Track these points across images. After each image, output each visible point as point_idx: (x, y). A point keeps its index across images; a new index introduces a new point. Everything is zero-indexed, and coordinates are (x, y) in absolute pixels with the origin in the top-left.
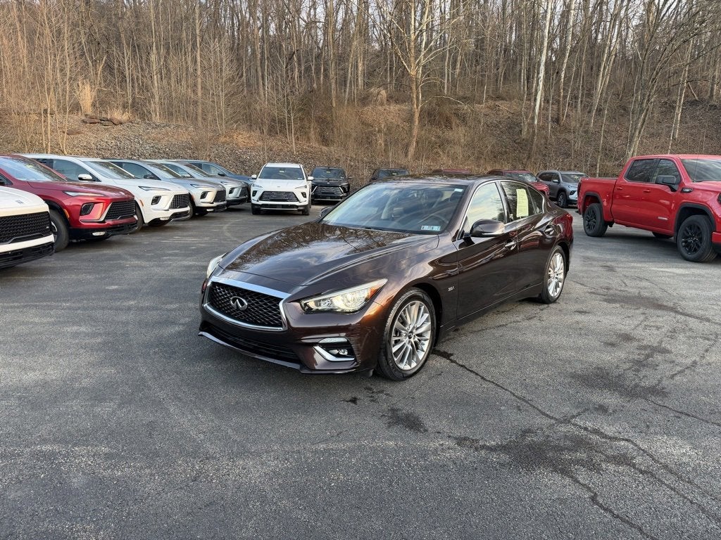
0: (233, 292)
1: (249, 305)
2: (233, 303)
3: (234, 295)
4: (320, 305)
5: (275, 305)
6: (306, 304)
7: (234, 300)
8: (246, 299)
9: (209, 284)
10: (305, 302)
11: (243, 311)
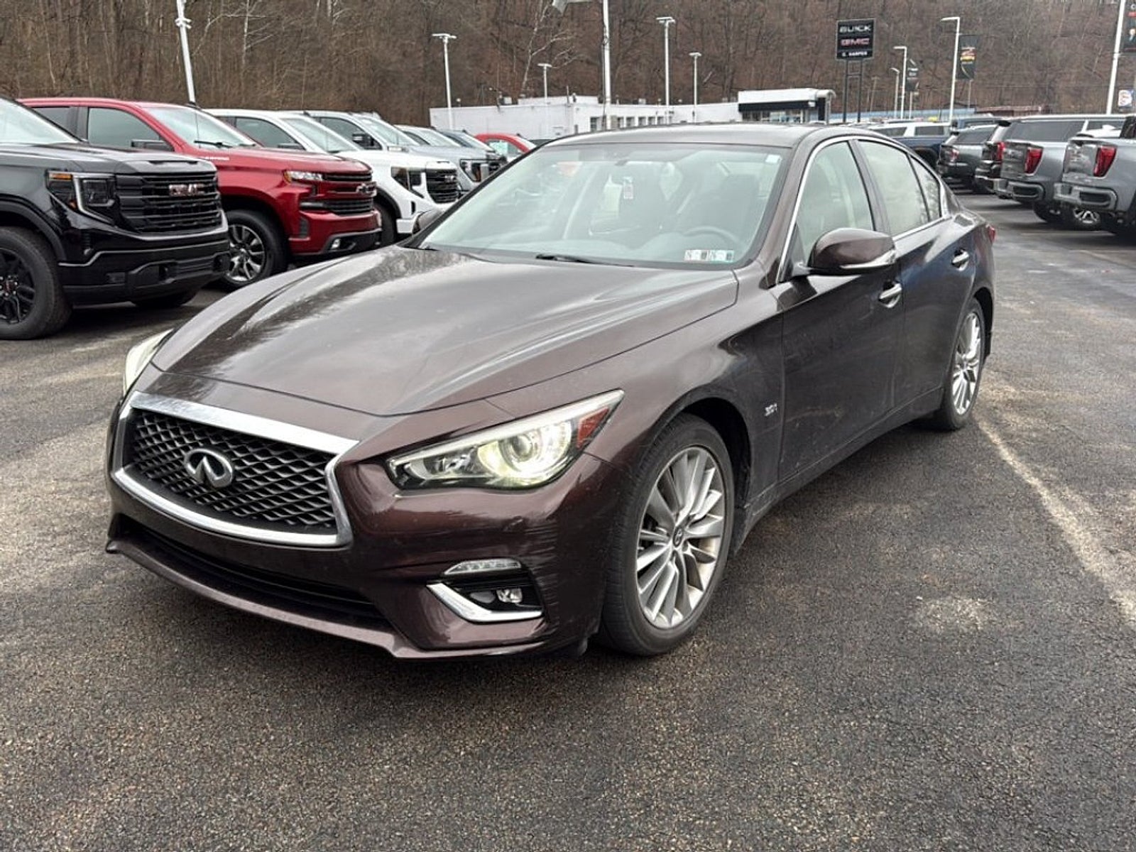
0: (190, 437)
1: (237, 473)
2: (195, 466)
3: (196, 445)
4: (441, 469)
5: (312, 472)
6: (401, 468)
7: (195, 460)
8: (230, 455)
9: (125, 413)
10: (398, 462)
11: (223, 490)
